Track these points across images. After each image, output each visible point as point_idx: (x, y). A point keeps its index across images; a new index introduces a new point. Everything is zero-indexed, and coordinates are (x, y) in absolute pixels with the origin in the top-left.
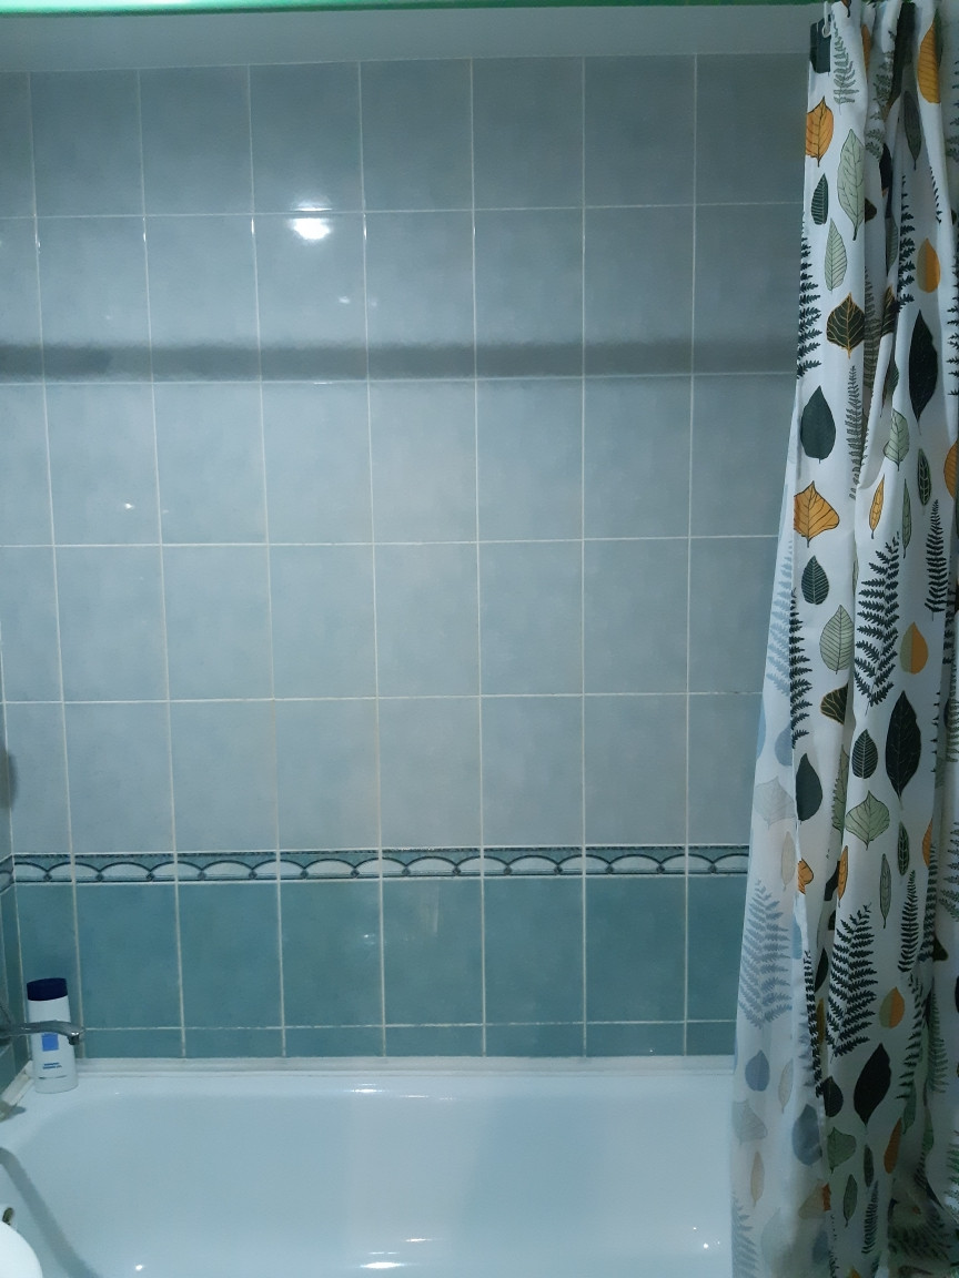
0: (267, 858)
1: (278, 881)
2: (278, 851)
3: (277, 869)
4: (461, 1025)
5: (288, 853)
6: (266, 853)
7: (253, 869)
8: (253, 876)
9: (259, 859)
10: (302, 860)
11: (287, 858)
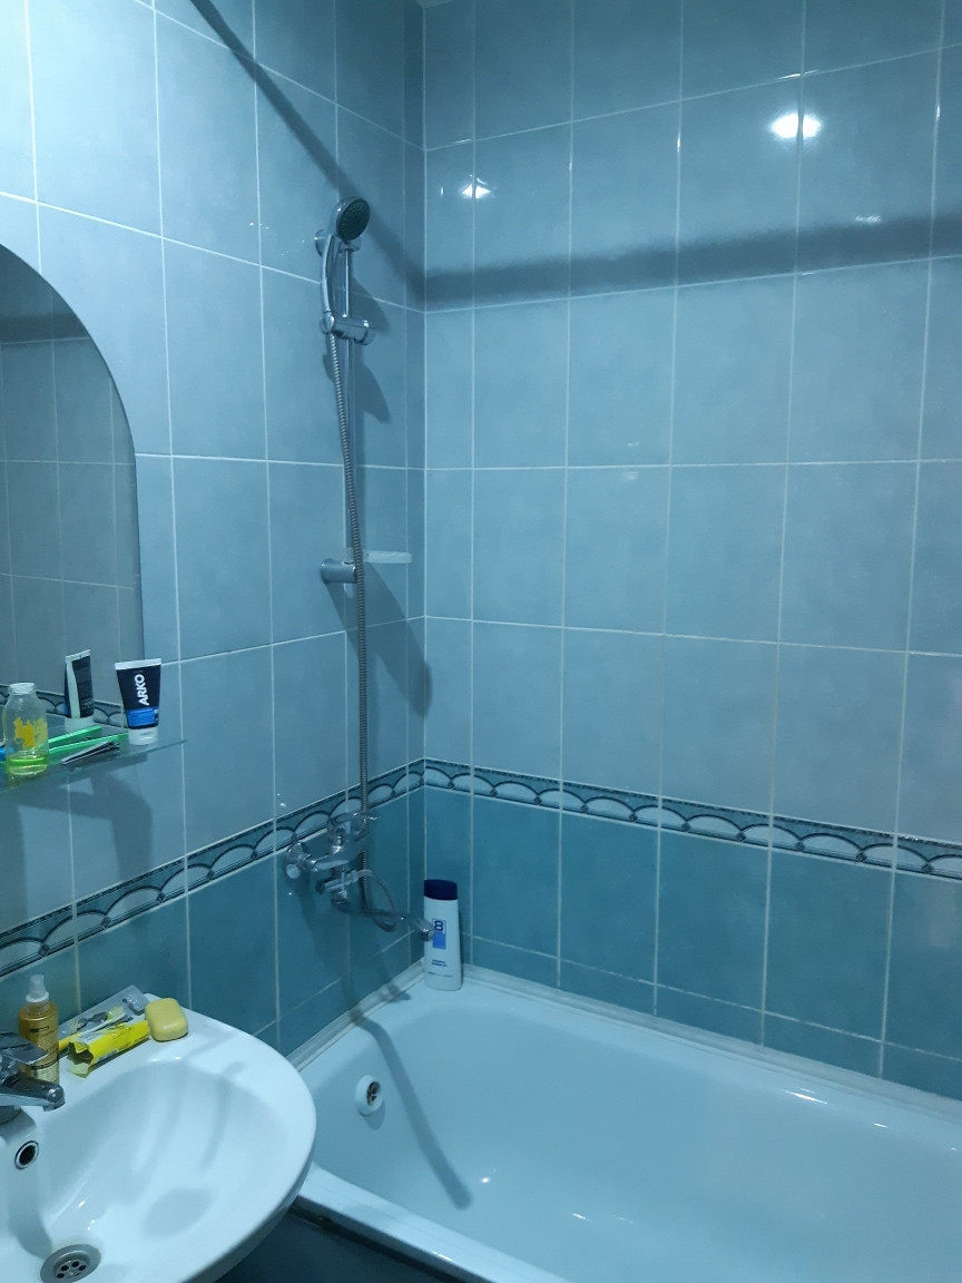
0: (649, 803)
1: (659, 829)
2: (660, 797)
3: (659, 815)
4: (854, 1035)
5: (670, 801)
6: (648, 797)
7: (634, 811)
8: (633, 818)
9: (641, 802)
10: (687, 812)
11: (669, 806)
